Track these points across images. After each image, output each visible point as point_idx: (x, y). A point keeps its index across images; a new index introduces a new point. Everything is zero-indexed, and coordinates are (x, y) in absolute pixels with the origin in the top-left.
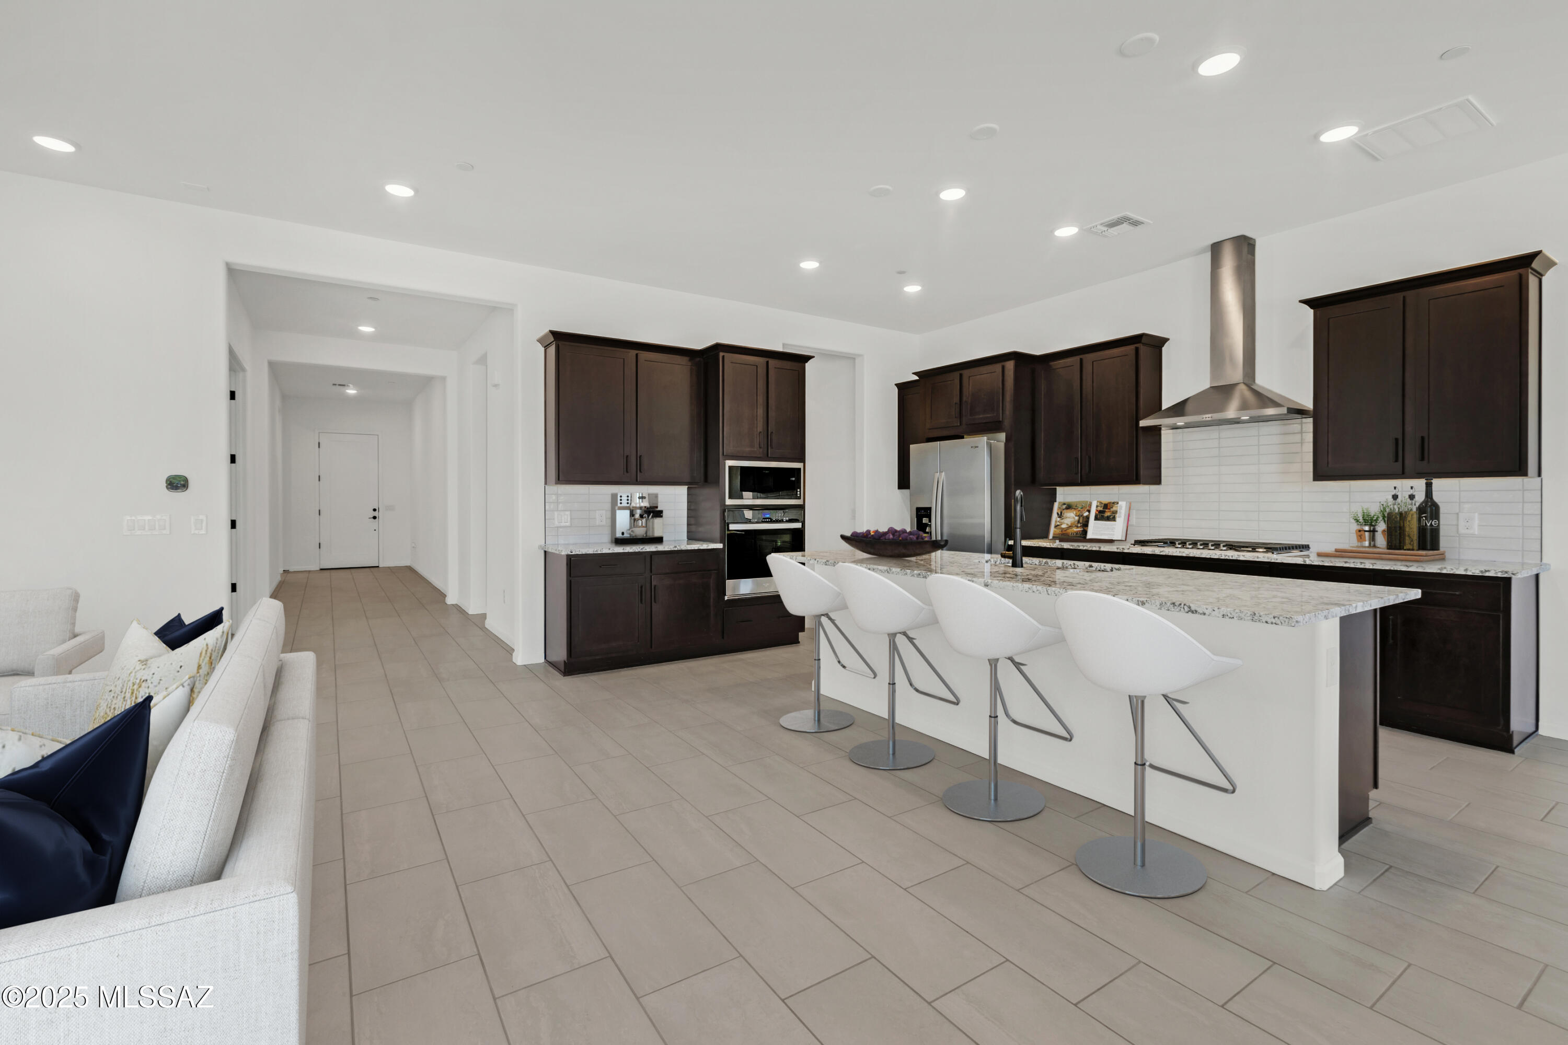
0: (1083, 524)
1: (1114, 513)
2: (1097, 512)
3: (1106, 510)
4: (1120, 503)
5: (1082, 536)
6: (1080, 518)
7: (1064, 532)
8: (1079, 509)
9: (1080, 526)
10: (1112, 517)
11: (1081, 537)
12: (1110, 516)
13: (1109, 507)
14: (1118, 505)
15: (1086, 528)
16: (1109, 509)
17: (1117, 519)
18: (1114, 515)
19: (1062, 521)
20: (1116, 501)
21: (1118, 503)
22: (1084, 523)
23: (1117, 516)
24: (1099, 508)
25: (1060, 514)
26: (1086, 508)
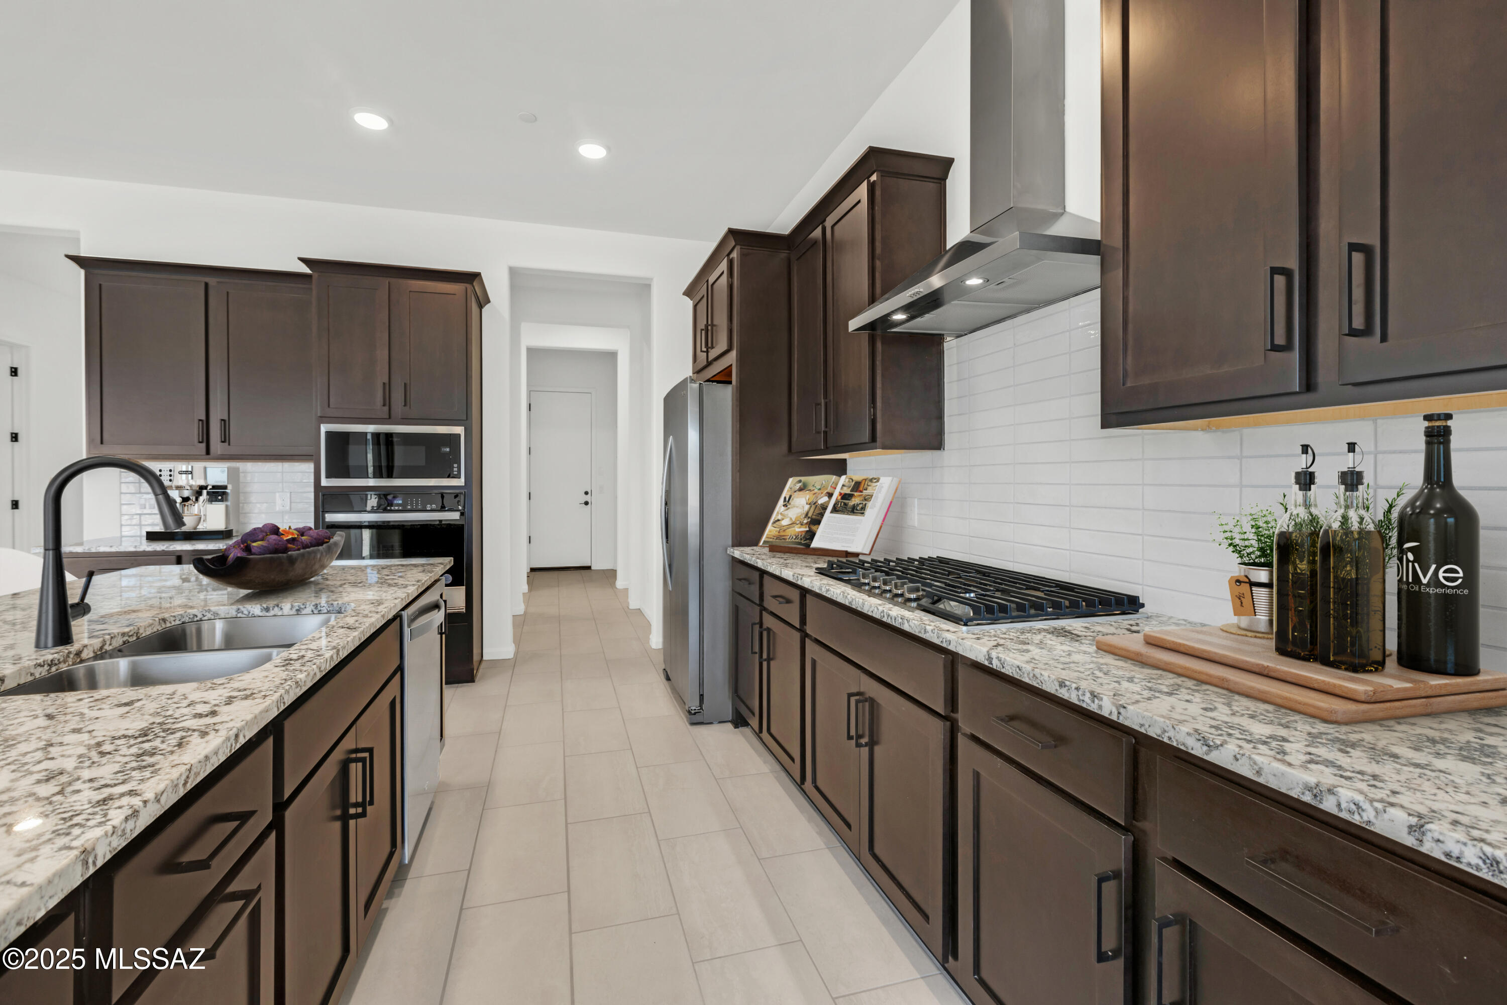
0: (812, 519)
1: (866, 500)
2: (840, 497)
3: (856, 494)
4: (882, 479)
5: (803, 542)
6: (811, 507)
7: (782, 534)
8: (816, 491)
9: (806, 524)
10: (861, 506)
11: (800, 544)
12: (858, 505)
13: (861, 489)
14: (878, 484)
15: (814, 528)
16: (861, 492)
17: (868, 511)
18: (864, 503)
19: (786, 513)
20: (875, 477)
21: (878, 480)
22: (814, 517)
23: (869, 504)
24: (845, 488)
25: (787, 499)
26: (827, 489)
